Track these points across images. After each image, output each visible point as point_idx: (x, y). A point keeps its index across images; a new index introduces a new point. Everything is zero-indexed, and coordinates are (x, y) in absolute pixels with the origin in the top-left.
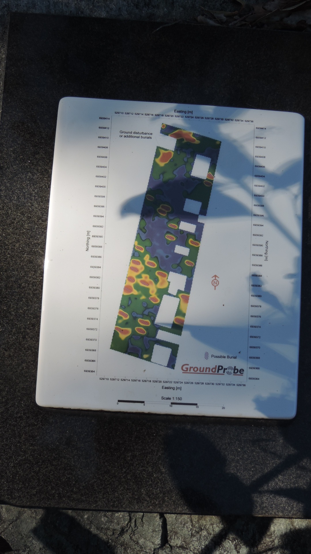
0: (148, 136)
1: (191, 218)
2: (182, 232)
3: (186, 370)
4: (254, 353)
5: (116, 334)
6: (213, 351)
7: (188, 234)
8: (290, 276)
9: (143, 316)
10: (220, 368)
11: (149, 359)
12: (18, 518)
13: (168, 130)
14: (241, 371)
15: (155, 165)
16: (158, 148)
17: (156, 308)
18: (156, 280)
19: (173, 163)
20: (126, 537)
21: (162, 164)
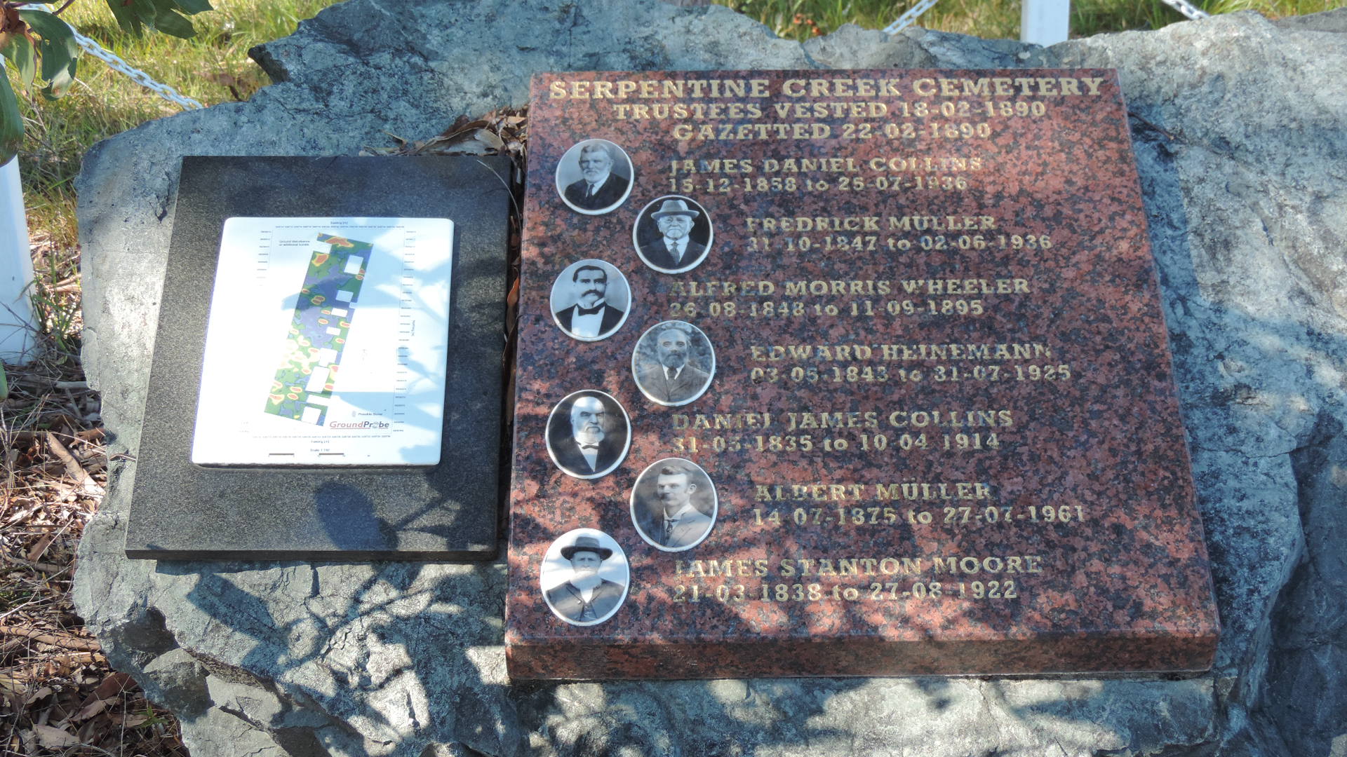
0: (306, 243)
1: (343, 305)
2: (334, 317)
3: (334, 426)
4: (400, 410)
5: (269, 400)
6: (358, 410)
7: (340, 318)
8: (437, 348)
9: (295, 384)
10: (366, 423)
11: (299, 419)
12: (172, 585)
13: (323, 238)
14: (387, 425)
15: (311, 265)
16: (315, 253)
17: (307, 378)
18: (308, 356)
19: (328, 264)
20: (278, 593)
21: (318, 265)
